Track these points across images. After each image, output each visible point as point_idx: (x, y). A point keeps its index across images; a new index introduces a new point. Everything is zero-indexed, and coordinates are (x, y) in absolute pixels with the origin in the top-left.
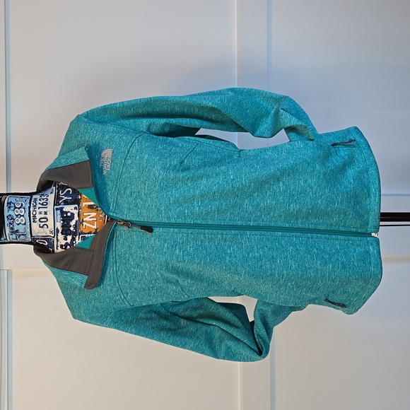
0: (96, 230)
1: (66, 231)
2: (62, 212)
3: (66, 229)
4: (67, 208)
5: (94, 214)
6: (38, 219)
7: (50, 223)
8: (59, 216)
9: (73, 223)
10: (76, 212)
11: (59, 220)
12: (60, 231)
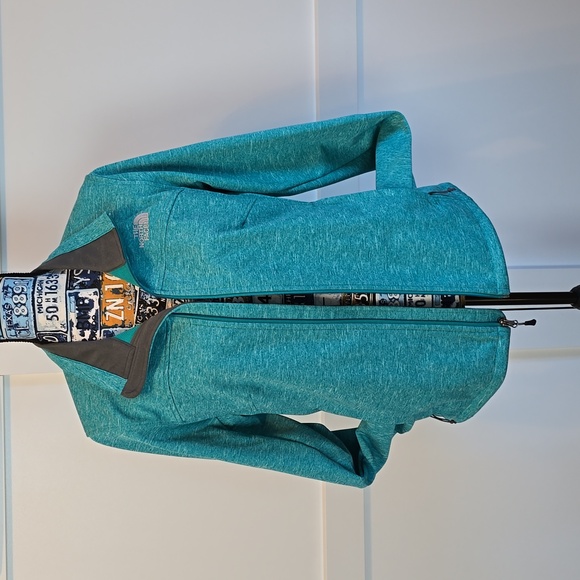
0: (123, 322)
1: (83, 324)
2: (78, 299)
3: (83, 321)
4: (84, 293)
5: (120, 301)
6: (45, 308)
7: (61, 313)
8: (73, 304)
9: (92, 313)
10: (95, 298)
11: (73, 310)
12: (75, 324)
